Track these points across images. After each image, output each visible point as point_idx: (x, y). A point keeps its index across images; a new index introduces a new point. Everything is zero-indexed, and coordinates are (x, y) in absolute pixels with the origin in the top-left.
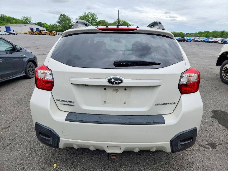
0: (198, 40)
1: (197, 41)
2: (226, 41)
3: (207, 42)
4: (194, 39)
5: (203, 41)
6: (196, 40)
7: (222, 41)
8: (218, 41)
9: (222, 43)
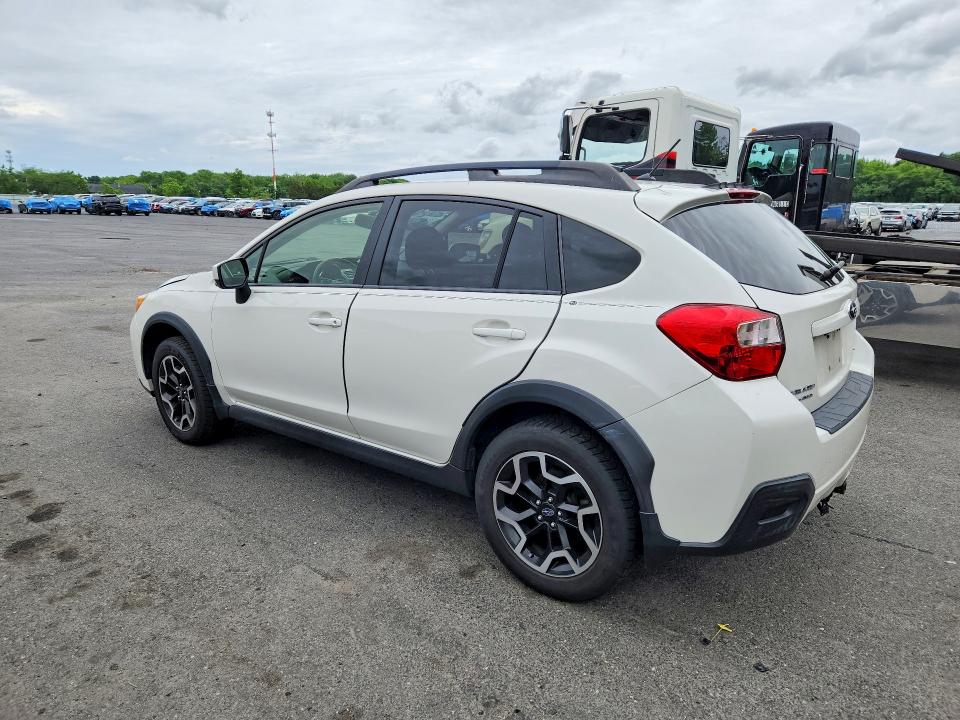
0: (174, 206)
1: (169, 211)
2: (280, 211)
3: (212, 214)
4: (156, 204)
5: (195, 212)
6: (165, 205)
7: (265, 210)
8: (251, 210)
9: (265, 218)
